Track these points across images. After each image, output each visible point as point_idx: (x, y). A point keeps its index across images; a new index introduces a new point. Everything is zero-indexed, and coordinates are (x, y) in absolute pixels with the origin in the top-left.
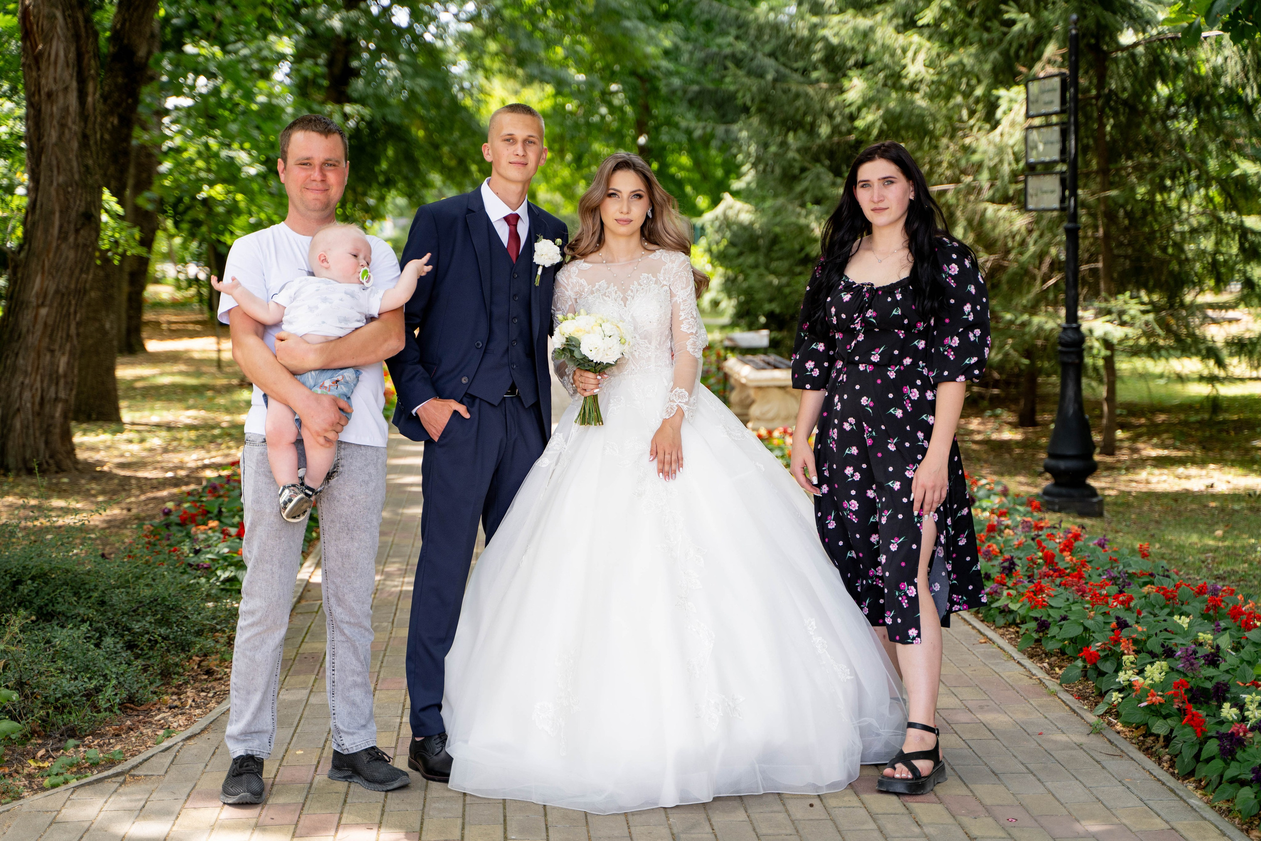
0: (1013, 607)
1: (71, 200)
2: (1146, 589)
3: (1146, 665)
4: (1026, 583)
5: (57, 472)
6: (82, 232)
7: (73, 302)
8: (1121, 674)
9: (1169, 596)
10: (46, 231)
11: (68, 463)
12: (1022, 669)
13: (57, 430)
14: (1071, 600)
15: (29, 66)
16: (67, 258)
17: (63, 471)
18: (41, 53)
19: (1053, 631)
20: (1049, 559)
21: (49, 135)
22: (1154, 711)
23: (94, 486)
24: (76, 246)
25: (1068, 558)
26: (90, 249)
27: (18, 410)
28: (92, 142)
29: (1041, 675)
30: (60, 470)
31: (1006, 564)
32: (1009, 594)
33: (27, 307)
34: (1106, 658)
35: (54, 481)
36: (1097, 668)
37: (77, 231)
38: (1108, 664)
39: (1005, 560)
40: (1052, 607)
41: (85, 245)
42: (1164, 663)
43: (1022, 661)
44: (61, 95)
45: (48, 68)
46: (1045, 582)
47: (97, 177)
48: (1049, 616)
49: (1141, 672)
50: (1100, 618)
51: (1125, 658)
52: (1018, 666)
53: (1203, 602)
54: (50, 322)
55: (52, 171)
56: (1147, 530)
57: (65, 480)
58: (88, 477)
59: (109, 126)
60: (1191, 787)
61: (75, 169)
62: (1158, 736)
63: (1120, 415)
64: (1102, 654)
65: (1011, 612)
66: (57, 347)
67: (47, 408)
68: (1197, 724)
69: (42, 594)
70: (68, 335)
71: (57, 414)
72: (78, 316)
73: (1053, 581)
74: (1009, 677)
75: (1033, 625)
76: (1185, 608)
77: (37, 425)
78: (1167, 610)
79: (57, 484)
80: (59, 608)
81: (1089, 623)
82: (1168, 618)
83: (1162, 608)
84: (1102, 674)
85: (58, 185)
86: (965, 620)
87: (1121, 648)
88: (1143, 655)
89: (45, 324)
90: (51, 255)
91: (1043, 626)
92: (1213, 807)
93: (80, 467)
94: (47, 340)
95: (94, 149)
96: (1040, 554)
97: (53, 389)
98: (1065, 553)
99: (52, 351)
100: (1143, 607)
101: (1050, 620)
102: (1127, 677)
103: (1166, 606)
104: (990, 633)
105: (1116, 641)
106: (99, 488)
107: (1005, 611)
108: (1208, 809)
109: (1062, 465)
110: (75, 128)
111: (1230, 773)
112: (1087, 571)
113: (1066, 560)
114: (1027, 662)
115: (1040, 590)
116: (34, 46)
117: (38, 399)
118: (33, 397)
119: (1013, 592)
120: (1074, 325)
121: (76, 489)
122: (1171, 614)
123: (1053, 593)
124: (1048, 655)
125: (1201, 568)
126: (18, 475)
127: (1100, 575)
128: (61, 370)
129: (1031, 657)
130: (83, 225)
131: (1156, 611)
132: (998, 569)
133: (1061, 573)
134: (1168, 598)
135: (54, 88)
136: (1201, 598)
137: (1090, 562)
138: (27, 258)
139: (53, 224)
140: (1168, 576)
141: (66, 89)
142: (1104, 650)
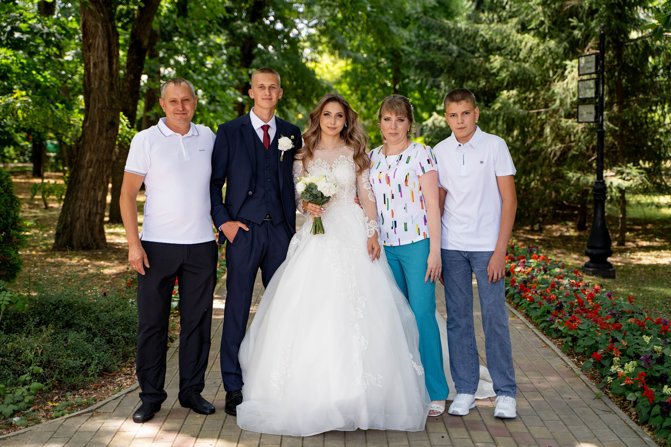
0: (560, 328)
1: (105, 116)
2: (630, 320)
3: (625, 363)
4: (568, 316)
5: (97, 249)
6: (109, 131)
7: (105, 166)
8: (613, 367)
9: (641, 325)
10: (92, 131)
11: (102, 244)
12: (563, 362)
13: (97, 228)
14: (590, 326)
15: (86, 51)
16: (102, 144)
17: (100, 248)
18: (91, 44)
19: (580, 342)
20: (581, 303)
21: (94, 84)
22: (629, 388)
23: (114, 256)
24: (107, 138)
25: (590, 303)
26: (113, 140)
27: (78, 218)
28: (115, 87)
29: (572, 365)
30: (98, 248)
31: (558, 306)
32: (558, 322)
33: (83, 168)
34: (605, 358)
35: (95, 253)
36: (601, 363)
37: (107, 131)
38: (607, 361)
39: (558, 304)
40: (580, 329)
41: (111, 138)
42: (635, 362)
43: (563, 358)
44: (100, 64)
45: (94, 51)
46: (577, 316)
47: (118, 104)
48: (578, 334)
49: (622, 367)
50: (604, 336)
51: (614, 359)
52: (561, 360)
53: (659, 328)
54: (94, 176)
55: (95, 101)
56: (637, 286)
57: (100, 253)
58: (111, 251)
59: (129, 79)
60: (646, 430)
61: (107, 101)
62: (630, 401)
63: (629, 225)
64: (603, 356)
65: (560, 330)
66: (97, 187)
67: (92, 217)
68: (650, 396)
69: (68, 314)
70: (102, 182)
71: (97, 221)
72: (108, 172)
73: (582, 315)
74: (556, 366)
75: (569, 339)
76: (649, 331)
77: (87, 226)
78: (639, 332)
79: (96, 255)
80: (76, 322)
81: (598, 339)
82: (639, 337)
83: (637, 331)
84: (603, 366)
85: (99, 108)
86: (536, 334)
87: (613, 353)
88: (625, 357)
89: (92, 176)
90: (95, 143)
91: (575, 339)
92: (656, 442)
93: (108, 246)
94: (92, 184)
95: (116, 90)
96: (576, 300)
97: (95, 208)
98: (589, 301)
99: (95, 190)
100: (627, 331)
101: (579, 336)
102: (615, 369)
103: (639, 330)
104: (548, 342)
105: (611, 349)
106: (116, 257)
107: (557, 330)
108: (653, 443)
109: (595, 252)
110: (107, 80)
111: (666, 424)
112: (600, 309)
113: (590, 304)
114: (566, 358)
115: (574, 320)
116: (88, 41)
117: (87, 213)
118: (85, 212)
119: (560, 320)
120: (601, 181)
121: (105, 257)
122: (641, 335)
123: (580, 322)
124: (577, 354)
125: (663, 307)
126: (78, 250)
127: (606, 312)
128: (99, 199)
129: (568, 355)
130: (110, 128)
131: (634, 333)
132: (554, 308)
133: (586, 311)
134: (640, 326)
135: (97, 61)
136: (658, 326)
137: (602, 305)
138: (83, 144)
139: (95, 128)
140: (642, 314)
141: (103, 61)
142: (604, 354)
